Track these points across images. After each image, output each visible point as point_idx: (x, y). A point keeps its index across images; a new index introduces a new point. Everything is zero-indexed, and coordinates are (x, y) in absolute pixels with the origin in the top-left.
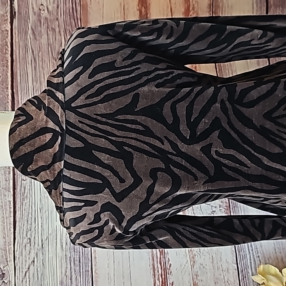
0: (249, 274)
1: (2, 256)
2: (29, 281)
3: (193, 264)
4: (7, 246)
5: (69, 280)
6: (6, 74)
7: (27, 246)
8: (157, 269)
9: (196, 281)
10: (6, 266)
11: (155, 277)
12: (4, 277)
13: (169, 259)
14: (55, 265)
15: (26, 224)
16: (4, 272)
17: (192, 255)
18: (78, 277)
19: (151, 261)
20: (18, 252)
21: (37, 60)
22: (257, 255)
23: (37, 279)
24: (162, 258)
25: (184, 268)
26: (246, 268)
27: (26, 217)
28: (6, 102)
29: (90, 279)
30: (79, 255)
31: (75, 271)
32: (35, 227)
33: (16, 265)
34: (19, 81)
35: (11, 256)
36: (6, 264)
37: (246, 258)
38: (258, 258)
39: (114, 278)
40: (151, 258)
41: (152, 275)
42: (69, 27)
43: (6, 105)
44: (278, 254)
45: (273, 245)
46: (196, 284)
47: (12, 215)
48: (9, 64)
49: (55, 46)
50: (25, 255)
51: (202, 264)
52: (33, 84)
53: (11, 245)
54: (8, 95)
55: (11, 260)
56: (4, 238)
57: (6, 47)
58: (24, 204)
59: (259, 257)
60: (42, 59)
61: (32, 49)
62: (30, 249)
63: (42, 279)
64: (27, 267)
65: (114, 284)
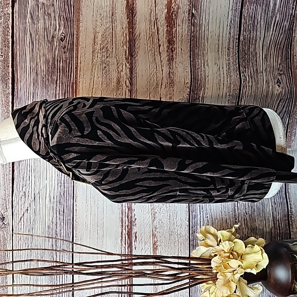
0: (197, 230)
1: (3, 204)
2: (24, 224)
3: (153, 220)
4: (7, 197)
5: (55, 226)
6: (7, 54)
7: (22, 198)
8: (125, 222)
9: (155, 232)
10: (6, 212)
11: (122, 227)
12: (4, 220)
13: (135, 214)
14: (44, 214)
15: (22, 181)
16: (4, 216)
17: (153, 212)
18: (61, 223)
19: (120, 215)
20: (15, 202)
21: (34, 42)
22: (206, 216)
23: (29, 223)
24: (129, 214)
25: (146, 222)
26: (196, 226)
27: (22, 175)
28: (7, 78)
29: (71, 226)
30: (64, 207)
31: (60, 219)
32: (29, 183)
33: (13, 212)
34: (18, 61)
35: (10, 205)
36: (6, 211)
37: (197, 218)
38: (207, 219)
39: (90, 227)
40: (121, 213)
41: (120, 226)
42: (63, 13)
43: (7, 81)
44: (224, 216)
45: (221, 209)
46: (155, 234)
47: (11, 173)
48: (10, 45)
49: (50, 30)
50: (20, 205)
51: (161, 220)
52: (30, 64)
53: (10, 196)
54: (9, 73)
55: (10, 208)
56: (4, 190)
57: (8, 29)
58: (21, 165)
59: (207, 217)
60: (39, 42)
61: (30, 32)
62: (24, 200)
63: (34, 223)
64: (22, 214)
65: (90, 231)
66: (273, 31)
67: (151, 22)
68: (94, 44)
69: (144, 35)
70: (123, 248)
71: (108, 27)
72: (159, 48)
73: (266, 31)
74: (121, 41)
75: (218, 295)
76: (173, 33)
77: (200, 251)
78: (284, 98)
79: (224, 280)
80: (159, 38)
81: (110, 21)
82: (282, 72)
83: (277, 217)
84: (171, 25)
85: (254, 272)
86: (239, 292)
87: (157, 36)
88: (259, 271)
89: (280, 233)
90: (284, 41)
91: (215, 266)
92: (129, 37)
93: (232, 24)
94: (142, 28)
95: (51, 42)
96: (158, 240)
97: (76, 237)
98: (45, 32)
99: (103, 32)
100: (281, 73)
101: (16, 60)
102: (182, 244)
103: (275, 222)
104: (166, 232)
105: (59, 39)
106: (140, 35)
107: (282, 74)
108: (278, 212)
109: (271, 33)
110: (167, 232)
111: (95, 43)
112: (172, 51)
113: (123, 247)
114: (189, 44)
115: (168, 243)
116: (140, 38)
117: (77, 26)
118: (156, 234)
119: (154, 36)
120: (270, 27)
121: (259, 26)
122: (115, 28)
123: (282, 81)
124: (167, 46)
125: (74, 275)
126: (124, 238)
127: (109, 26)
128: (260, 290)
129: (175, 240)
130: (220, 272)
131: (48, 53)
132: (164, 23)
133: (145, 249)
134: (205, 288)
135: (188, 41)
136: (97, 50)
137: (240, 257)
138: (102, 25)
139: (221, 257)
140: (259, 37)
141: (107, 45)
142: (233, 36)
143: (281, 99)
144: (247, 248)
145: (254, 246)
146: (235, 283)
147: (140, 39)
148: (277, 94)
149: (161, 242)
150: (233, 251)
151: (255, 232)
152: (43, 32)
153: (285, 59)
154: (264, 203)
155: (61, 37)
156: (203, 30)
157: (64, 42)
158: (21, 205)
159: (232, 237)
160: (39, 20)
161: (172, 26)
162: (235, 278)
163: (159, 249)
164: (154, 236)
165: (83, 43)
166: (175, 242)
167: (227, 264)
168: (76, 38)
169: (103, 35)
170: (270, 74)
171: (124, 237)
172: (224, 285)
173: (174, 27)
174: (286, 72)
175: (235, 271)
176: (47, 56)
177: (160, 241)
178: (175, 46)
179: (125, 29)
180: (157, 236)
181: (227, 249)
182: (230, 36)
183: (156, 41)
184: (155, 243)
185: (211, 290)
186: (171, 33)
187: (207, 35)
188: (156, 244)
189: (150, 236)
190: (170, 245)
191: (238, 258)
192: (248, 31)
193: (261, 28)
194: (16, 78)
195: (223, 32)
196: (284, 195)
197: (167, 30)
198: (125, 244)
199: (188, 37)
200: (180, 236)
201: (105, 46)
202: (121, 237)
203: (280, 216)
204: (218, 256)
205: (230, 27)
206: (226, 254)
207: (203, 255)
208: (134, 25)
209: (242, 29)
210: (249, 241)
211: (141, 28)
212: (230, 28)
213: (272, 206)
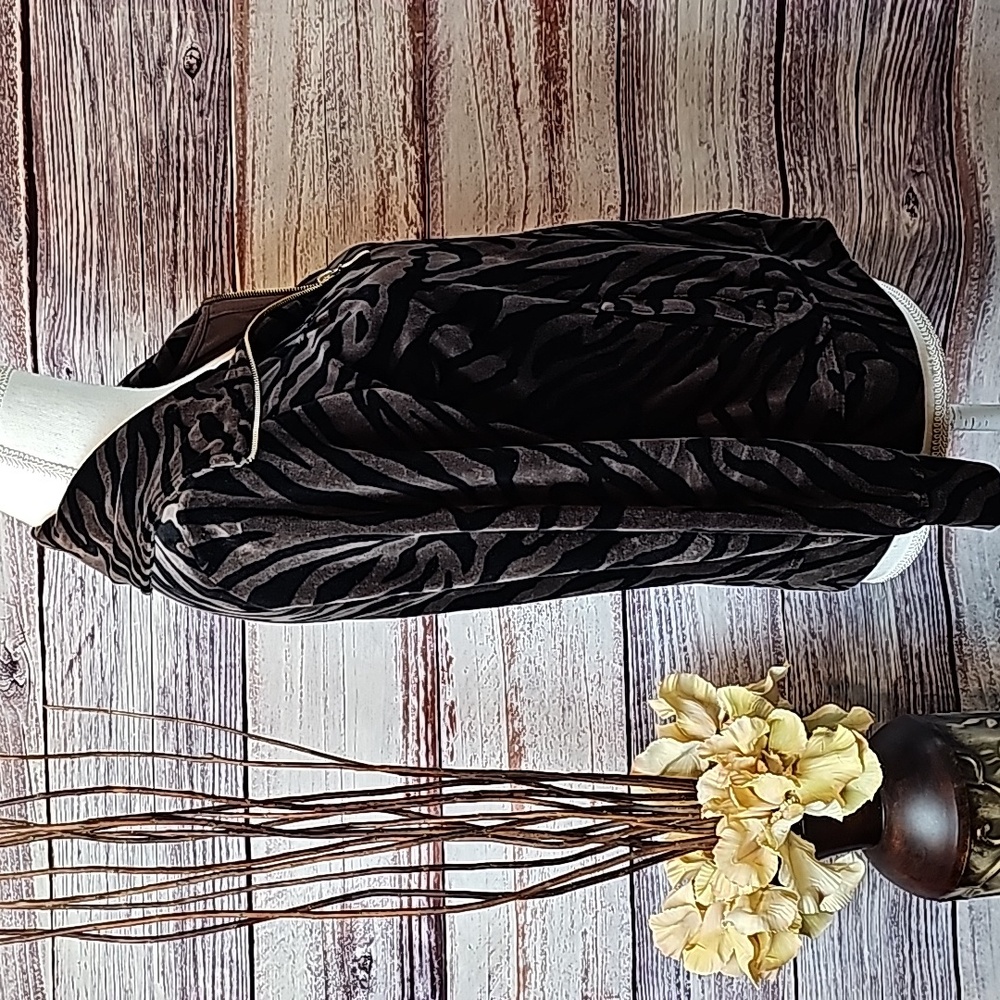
1: (11, 620)
2: (81, 684)
3: (509, 661)
4: (23, 596)
5: (185, 687)
6: (10, 120)
7: (73, 597)
8: (415, 669)
9: (514, 701)
10: (20, 644)
11: (407, 688)
12: (15, 671)
13: (447, 644)
14: (146, 649)
16: (15, 659)
17: (508, 637)
18: (206, 679)
19: (399, 648)
21: (99, 80)
22: (682, 646)
23: (100, 680)
24: (428, 643)
25: (485, 669)
26: (649, 678)
28: (13, 203)
29: (239, 687)
30: (212, 626)
31: (199, 664)
33: (46, 643)
34: (47, 143)
35: (32, 621)
36: (21, 640)
37: (651, 653)
38: (683, 654)
39: (301, 687)
40: (400, 640)
41: (400, 683)
43: (12, 212)
44: (739, 644)
45: (729, 622)
46: (514, 709)
48: (19, 90)
49: (151, 38)
50: (68, 620)
51: (532, 660)
52: (87, 153)
53: (32, 592)
54: (18, 183)
55: (34, 631)
56: (14, 573)
57: (10, 38)
59: (685, 649)
60: (114, 79)
61: (84, 47)
62: (81, 604)
63: (114, 680)
64: (75, 649)
65: (301, 701)
66: (890, 30)
67: (486, 7)
68: (296, 82)
69: (464, 52)
70: (409, 756)
71: (343, 27)
72: (513, 93)
73: (867, 29)
74: (389, 74)
75: (722, 893)
76: (561, 42)
77: (663, 755)
78: (929, 252)
79: (741, 844)
80: (513, 60)
81: (349, 4)
82: (923, 166)
83: (915, 646)
84: (553, 16)
85: (837, 812)
86: (788, 879)
87: (508, 52)
88: (854, 811)
89: (923, 696)
90: (926, 64)
91: (709, 799)
92: (413, 57)
93: (754, 11)
94: (457, 28)
95: (155, 81)
96: (524, 728)
97: (255, 723)
98: (135, 48)
99: (328, 42)
100: (919, 170)
101: (41, 142)
102: (606, 739)
103: (909, 662)
104: (551, 702)
105: (182, 67)
106: (449, 50)
107: (922, 172)
108: (918, 629)
109: (884, 37)
110: (554, 701)
111: (300, 80)
112: (559, 103)
113: (409, 751)
114: (614, 78)
115: (560, 737)
116: (450, 62)
117: (241, 23)
118: (517, 708)
119: (496, 53)
120: (879, 16)
121: (842, 13)
122: (366, 31)
123: (923, 196)
124: (541, 87)
125: (252, 839)
126: (412, 724)
127: (346, 22)
128: (857, 874)
129: (581, 726)
130: (727, 815)
131: (144, 115)
132: (529, 9)
133: (485, 758)
134: (681, 874)
135: (611, 70)
136: (309, 102)
137: (789, 769)
138: (322, 19)
139: (728, 769)
140: (845, 50)
141: (343, 87)
142: (757, 48)
143: (922, 256)
144: (812, 738)
145: (835, 730)
146: (774, 849)
147: (450, 65)
148: (905, 238)
149: (537, 733)
150: (766, 749)
151: (842, 696)
152: (127, 45)
153: (932, 122)
154: (871, 600)
155: (188, 63)
156: (659, 32)
157: (196, 78)
158: (72, 620)
159: (766, 707)
160: (113, 6)
161: (556, 18)
162: (775, 834)
163: (529, 755)
164: (513, 715)
165: (261, 80)
166: (581, 734)
167: (748, 790)
168: (237, 64)
169: (328, 51)
170: (881, 175)
171: (414, 718)
172: (739, 860)
173: (562, 21)
174: (935, 165)
175: (774, 814)
176: (144, 125)
177: (532, 729)
178: (568, 84)
179: (400, 33)
180: (521, 714)
181: (747, 743)
182: (749, 49)
183: (503, 69)
184: (514, 738)
185: (699, 880)
186: (553, 43)
187: (673, 49)
188: (517, 739)
189: (499, 714)
190: (565, 744)
191: (785, 770)
192: (807, 32)
193: (851, 20)
194: (41, 201)
195: (726, 36)
196: (937, 574)
197: (539, 33)
198: (418, 741)
199: (609, 57)
200: (596, 713)
201: (334, 90)
202: (402, 721)
203: (922, 640)
204: (720, 765)
205: (746, 19)
206: (745, 758)
207: (671, 768)
208: (428, 19)
209: (788, 23)
210: (820, 716)
211: (454, 26)
212: (749, 24)
213: (897, 610)
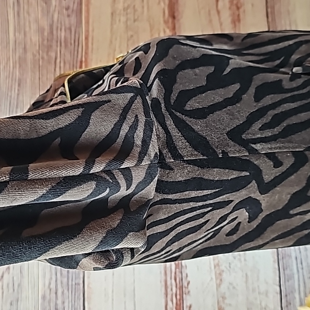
8: (170, 287)
9: (222, 304)
13: (187, 274)
17: (218, 271)
18: (65, 291)
19: (162, 276)
23: (12, 290)
37: (292, 279)
39: (113, 296)
41: (163, 294)
52: (15, 35)
72: (216, 4)
112: (238, 8)
131: (42, 17)
176: (42, 22)
